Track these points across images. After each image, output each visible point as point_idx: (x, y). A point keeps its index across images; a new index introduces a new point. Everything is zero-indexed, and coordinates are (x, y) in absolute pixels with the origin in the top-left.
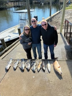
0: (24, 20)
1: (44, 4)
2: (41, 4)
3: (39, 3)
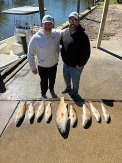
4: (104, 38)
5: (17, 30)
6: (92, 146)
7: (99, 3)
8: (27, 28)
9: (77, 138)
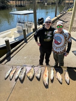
0: (22, 23)
1: (47, 4)
2: (45, 4)
3: (42, 3)
4: (72, 30)
5: (18, 24)
6: (69, 95)
7: (69, 10)
8: (23, 23)
9: (60, 90)
